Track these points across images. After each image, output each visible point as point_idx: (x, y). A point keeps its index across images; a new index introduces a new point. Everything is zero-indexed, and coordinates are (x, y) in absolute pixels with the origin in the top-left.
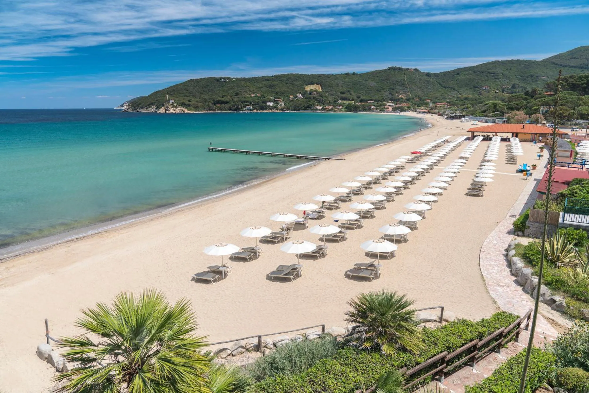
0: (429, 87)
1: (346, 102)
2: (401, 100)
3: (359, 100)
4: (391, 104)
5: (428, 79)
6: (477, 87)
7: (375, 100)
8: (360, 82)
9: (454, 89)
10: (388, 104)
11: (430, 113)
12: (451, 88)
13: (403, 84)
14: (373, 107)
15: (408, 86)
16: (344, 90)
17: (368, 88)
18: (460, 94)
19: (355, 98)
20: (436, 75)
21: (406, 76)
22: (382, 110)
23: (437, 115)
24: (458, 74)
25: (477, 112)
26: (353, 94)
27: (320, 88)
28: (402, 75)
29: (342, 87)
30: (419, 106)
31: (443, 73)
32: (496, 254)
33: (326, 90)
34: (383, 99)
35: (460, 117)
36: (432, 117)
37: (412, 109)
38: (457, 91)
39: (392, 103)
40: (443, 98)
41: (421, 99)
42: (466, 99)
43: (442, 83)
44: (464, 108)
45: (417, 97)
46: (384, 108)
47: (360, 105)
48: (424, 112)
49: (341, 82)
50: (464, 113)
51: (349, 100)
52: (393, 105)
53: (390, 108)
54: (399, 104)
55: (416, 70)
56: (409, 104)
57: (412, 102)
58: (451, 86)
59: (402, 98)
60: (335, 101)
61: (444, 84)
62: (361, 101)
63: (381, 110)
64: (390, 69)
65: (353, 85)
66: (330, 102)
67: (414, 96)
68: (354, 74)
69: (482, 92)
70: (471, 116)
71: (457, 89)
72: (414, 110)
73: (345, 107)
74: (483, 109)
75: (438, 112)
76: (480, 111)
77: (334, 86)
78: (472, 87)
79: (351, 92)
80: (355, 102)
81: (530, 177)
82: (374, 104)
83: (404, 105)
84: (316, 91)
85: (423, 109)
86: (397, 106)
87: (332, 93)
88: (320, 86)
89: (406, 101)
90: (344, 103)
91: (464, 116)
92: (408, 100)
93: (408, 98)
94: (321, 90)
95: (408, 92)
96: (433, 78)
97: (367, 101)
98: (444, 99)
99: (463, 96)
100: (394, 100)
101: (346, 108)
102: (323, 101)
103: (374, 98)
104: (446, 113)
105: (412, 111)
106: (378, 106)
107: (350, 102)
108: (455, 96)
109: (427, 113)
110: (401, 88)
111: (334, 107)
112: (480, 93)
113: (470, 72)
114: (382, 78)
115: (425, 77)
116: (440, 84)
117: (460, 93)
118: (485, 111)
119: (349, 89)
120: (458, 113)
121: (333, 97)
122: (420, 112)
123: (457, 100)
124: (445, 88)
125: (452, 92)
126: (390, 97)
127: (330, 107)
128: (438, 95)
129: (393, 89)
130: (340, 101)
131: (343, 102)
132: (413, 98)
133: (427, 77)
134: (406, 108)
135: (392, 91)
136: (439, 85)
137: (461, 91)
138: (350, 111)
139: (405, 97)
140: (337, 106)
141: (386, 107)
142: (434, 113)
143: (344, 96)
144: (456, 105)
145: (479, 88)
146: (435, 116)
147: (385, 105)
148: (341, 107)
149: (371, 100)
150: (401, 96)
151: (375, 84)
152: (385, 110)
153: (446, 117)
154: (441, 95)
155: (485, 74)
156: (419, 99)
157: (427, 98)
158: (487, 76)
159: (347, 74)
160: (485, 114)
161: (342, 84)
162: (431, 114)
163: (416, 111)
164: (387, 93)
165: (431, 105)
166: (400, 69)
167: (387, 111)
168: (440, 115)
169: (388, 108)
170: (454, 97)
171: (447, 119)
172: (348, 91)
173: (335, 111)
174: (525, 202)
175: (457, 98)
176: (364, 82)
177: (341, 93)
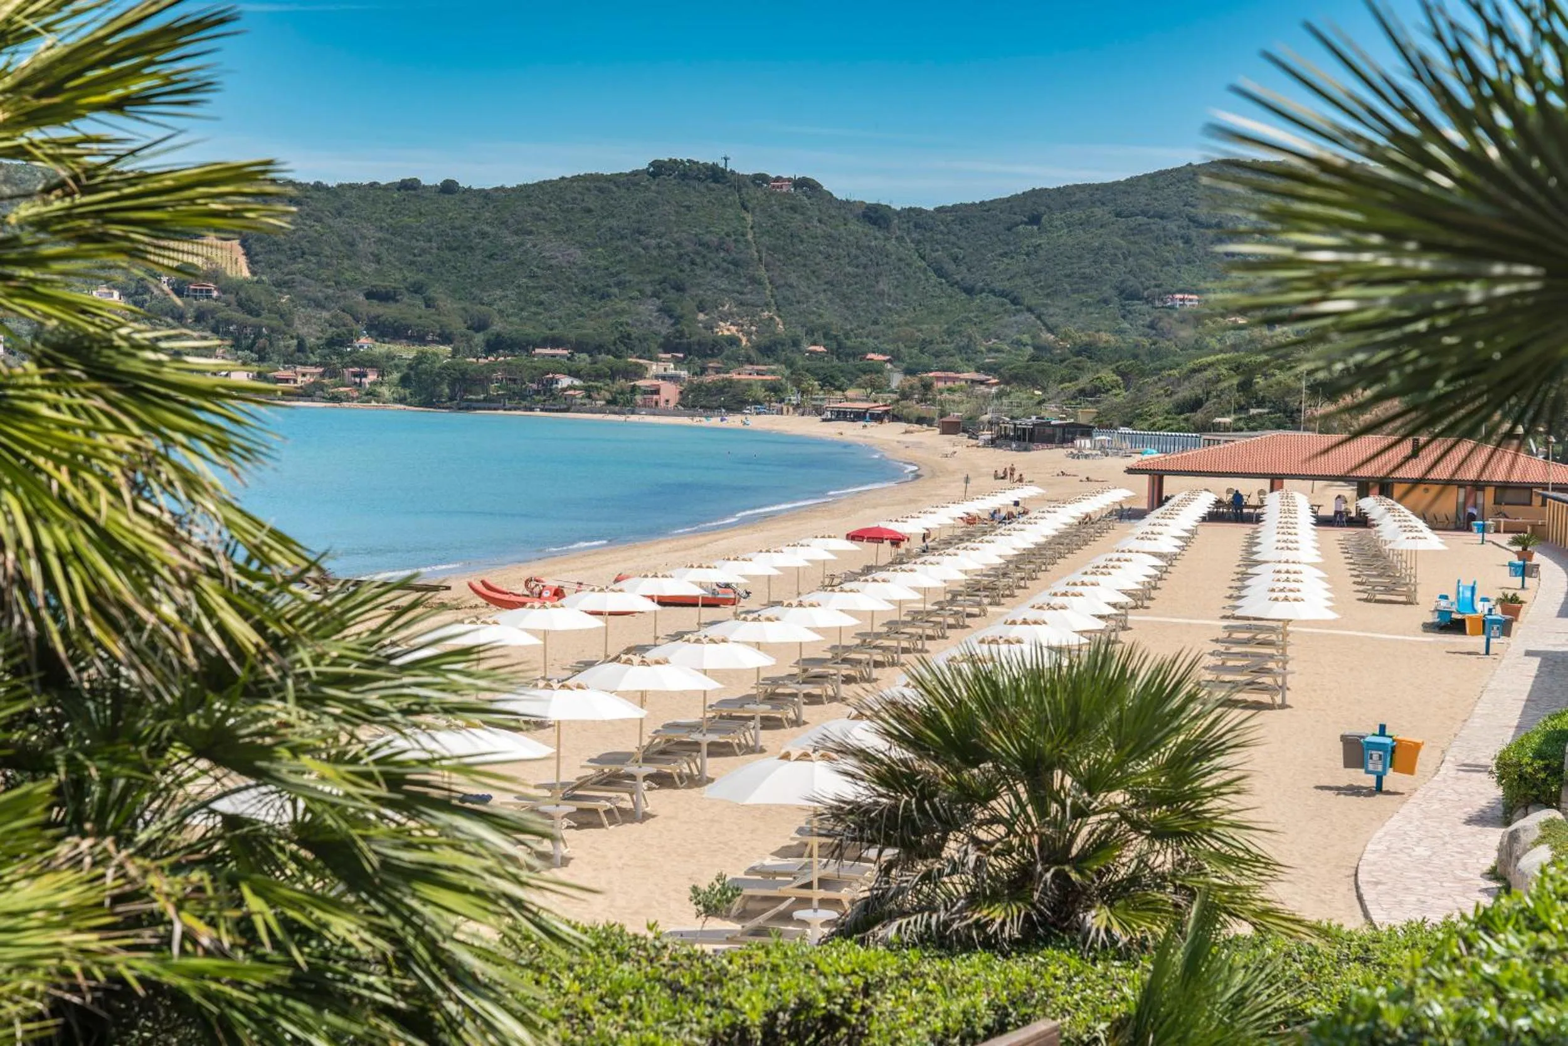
0: (882, 286)
1: (407, 352)
2: (727, 351)
3: (479, 338)
4: (671, 369)
5: (875, 237)
6: (1134, 296)
7: (579, 346)
8: (483, 235)
9: (1015, 301)
10: (655, 368)
11: (896, 418)
12: (1003, 294)
13: (736, 263)
14: (565, 381)
15: (762, 273)
16: (393, 279)
17: (533, 276)
18: (1050, 330)
19: (458, 325)
20: (914, 217)
21: (749, 218)
22: (622, 402)
23: (938, 431)
24: (1035, 220)
25: (1154, 409)
26: (447, 303)
27: (243, 261)
28: (730, 213)
29: (378, 260)
30: (829, 382)
31: (955, 208)
32: (1442, 890)
33: (278, 275)
34: (626, 340)
35: (1065, 435)
36: (908, 438)
37: (795, 399)
38: (1030, 310)
39: (678, 362)
40: (960, 350)
41: (839, 350)
42: (1087, 351)
43: (951, 267)
44: (1082, 392)
45: (818, 335)
46: (634, 389)
47: (492, 368)
48: (859, 416)
49: (371, 232)
50: (1085, 415)
51: (421, 339)
52: (684, 373)
53: (669, 392)
54: (718, 371)
55: (806, 185)
56: (773, 372)
57: (790, 364)
58: (998, 286)
59: (733, 341)
60: (331, 343)
61: (960, 274)
62: (492, 346)
63: (612, 402)
64: (658, 169)
65: (448, 255)
66: (301, 347)
67: (800, 332)
68: (449, 187)
69: (1164, 324)
70: (1123, 430)
71: (1029, 300)
72: (808, 405)
73: (396, 376)
74: (1185, 392)
75: (943, 414)
76: (1167, 403)
77: (327, 251)
78: (1108, 291)
79: (430, 293)
80: (455, 352)
81: (1503, 639)
82: (574, 366)
83: (742, 375)
84: (215, 275)
85: (855, 398)
86: (710, 378)
87: (316, 291)
88: (240, 250)
89: (753, 354)
90: (390, 357)
91: (1086, 431)
92: (768, 350)
93: (765, 341)
94: (246, 273)
95: (767, 305)
96: (900, 239)
97: (525, 345)
98: (968, 352)
99: (1066, 337)
100: (688, 350)
101: (404, 381)
102: (258, 335)
103: (572, 335)
104: (985, 418)
105: (797, 407)
106: (599, 376)
107: (430, 349)
108: (1026, 338)
109: (878, 418)
110: (723, 284)
111: (331, 372)
112: (1152, 326)
113: (1098, 212)
114: (613, 223)
115: (854, 226)
116: (940, 272)
117: (1051, 321)
118: (1196, 404)
119: (421, 276)
120: (1053, 414)
121: (325, 314)
122: (841, 415)
123: (1033, 358)
124: (969, 291)
125: (1006, 319)
126: (665, 328)
127: (305, 376)
128: (933, 328)
129: (679, 288)
130: (365, 342)
131: (381, 348)
132: (796, 343)
133: (873, 231)
134: (761, 394)
135: (672, 294)
136: (934, 278)
137: (1055, 312)
138: (430, 401)
139: (749, 334)
140: (347, 372)
141: (640, 383)
142: (920, 421)
143: (388, 312)
144: (1035, 384)
145: (1147, 301)
146: (930, 437)
147: (638, 372)
148: (372, 377)
149: (555, 343)
150: (726, 329)
151: (578, 255)
152: (639, 398)
153: (987, 435)
154: (950, 333)
155: (1172, 226)
156: (831, 352)
157: (871, 342)
158: (1187, 241)
159: (409, 186)
160: (1198, 416)
161: (380, 241)
162: (903, 426)
163: (818, 411)
164: (648, 309)
165: (897, 380)
166: (716, 175)
167: (654, 409)
168: (950, 428)
169: (657, 392)
170: (1019, 344)
171: (993, 443)
172: (417, 289)
173: (335, 399)
174: (1515, 723)
175: (1036, 348)
176: (512, 240)
177: (370, 295)
